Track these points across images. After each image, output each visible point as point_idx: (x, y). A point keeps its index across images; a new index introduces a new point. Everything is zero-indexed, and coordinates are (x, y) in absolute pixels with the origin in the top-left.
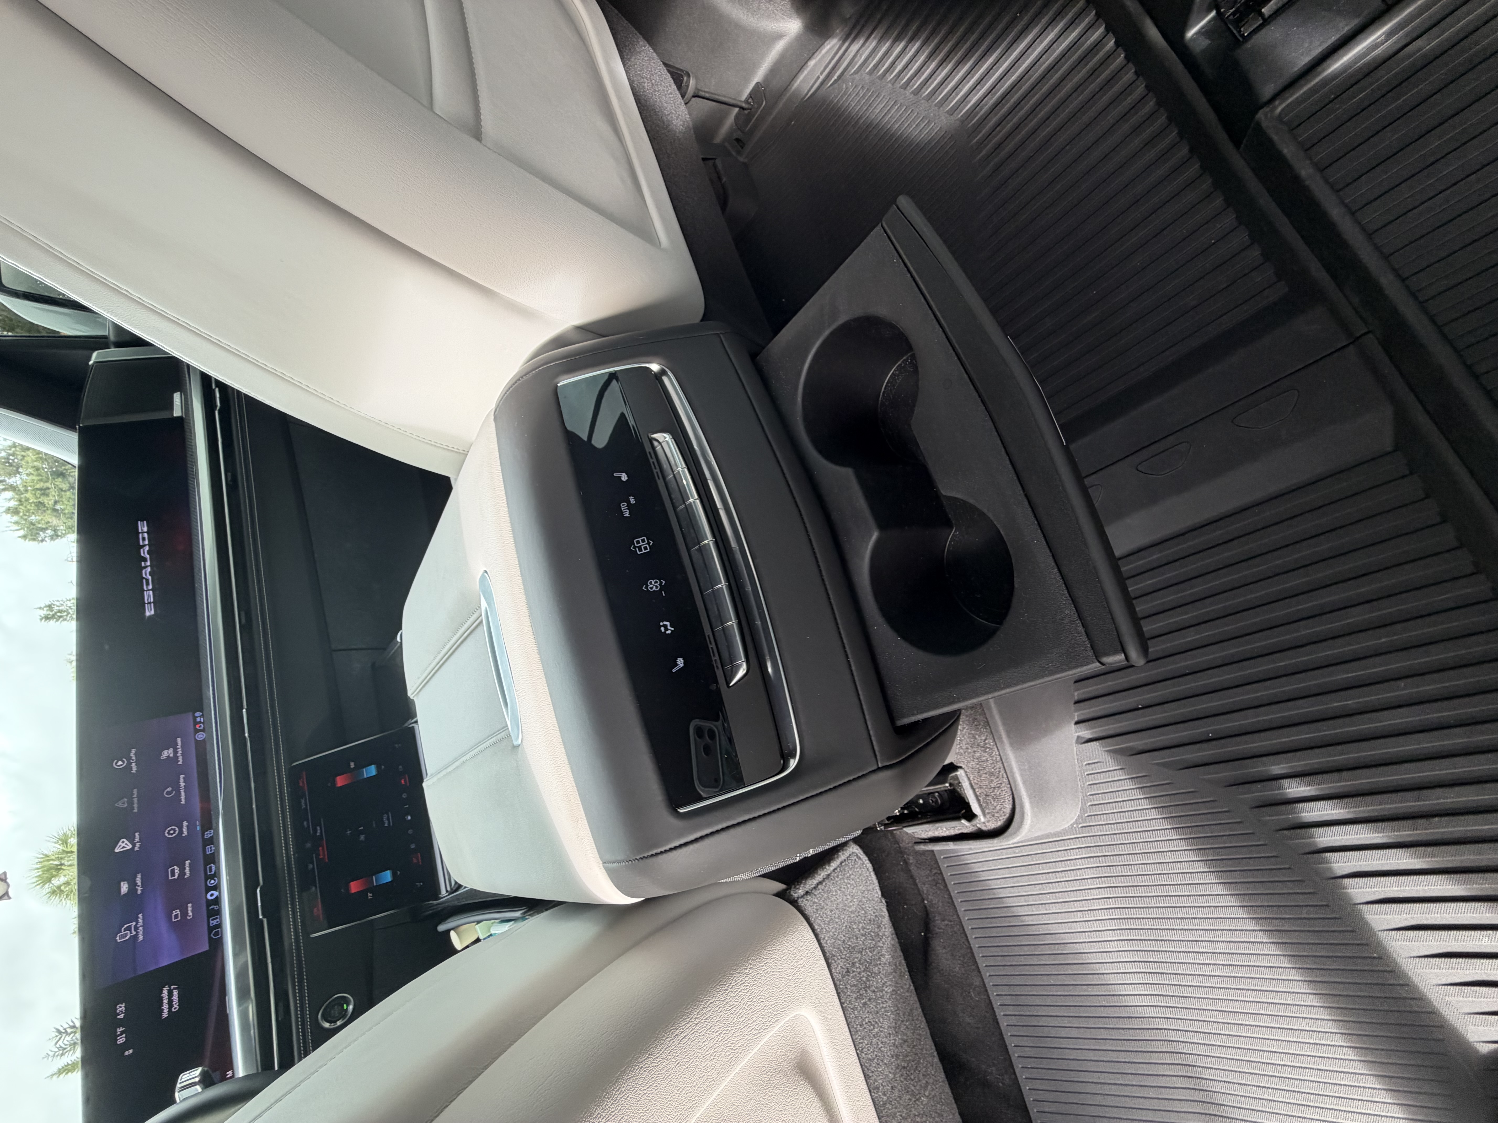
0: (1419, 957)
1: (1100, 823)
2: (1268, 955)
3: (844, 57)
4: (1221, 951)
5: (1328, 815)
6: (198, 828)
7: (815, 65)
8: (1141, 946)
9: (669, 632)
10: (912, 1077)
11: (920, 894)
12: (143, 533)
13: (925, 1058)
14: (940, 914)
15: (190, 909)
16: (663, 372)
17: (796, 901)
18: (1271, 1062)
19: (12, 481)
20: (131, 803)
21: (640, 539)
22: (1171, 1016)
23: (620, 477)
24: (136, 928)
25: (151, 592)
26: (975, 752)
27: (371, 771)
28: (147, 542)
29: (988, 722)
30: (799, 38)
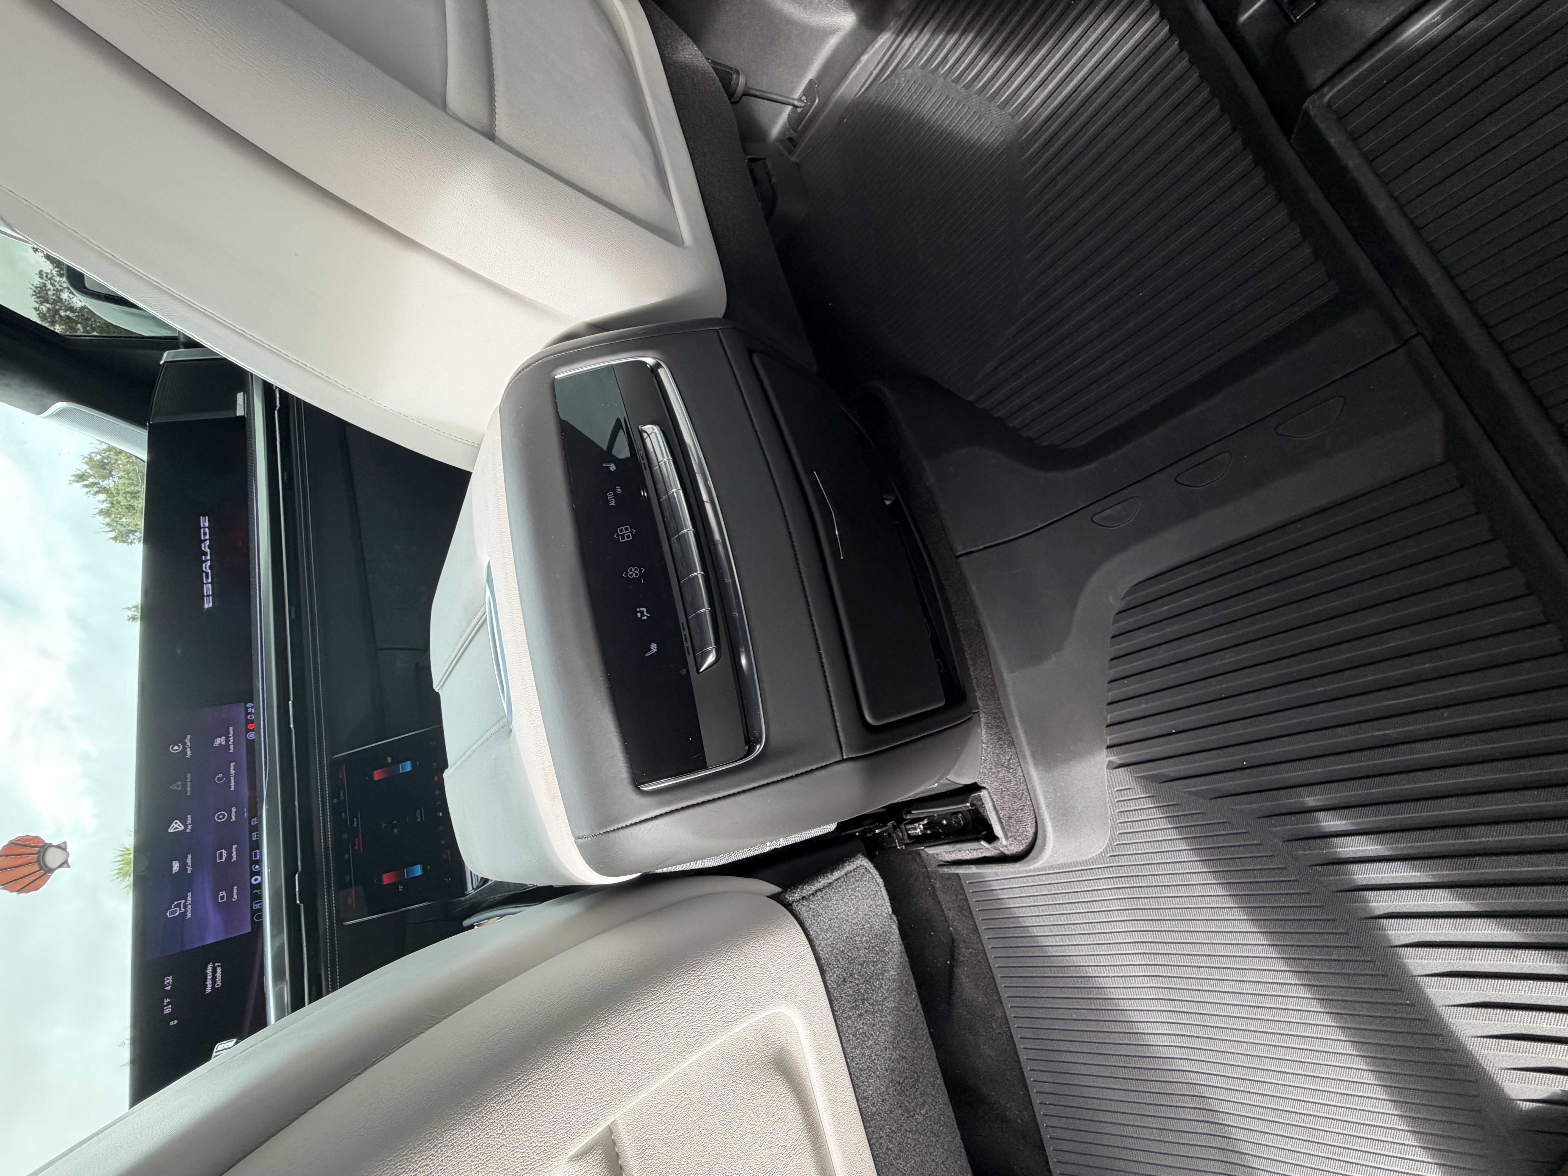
0: (1455, 1006)
1: (1129, 853)
2: (1297, 997)
3: (898, 51)
4: (1248, 992)
5: (1363, 851)
6: (246, 815)
7: (868, 61)
8: (1166, 983)
9: (645, 618)
10: (908, 1093)
11: (947, 921)
12: (204, 528)
13: (926, 1077)
14: (964, 941)
15: (235, 891)
16: (658, 366)
17: (791, 905)
18: (1296, 1110)
19: (105, 483)
20: (184, 786)
21: (623, 528)
22: (1195, 1058)
23: (608, 468)
24: (185, 906)
25: (210, 585)
26: (998, 772)
27: (408, 766)
28: (207, 537)
29: (1013, 742)
30: (853, 32)
